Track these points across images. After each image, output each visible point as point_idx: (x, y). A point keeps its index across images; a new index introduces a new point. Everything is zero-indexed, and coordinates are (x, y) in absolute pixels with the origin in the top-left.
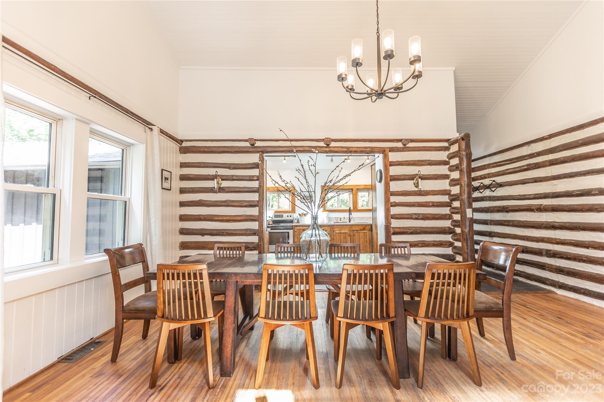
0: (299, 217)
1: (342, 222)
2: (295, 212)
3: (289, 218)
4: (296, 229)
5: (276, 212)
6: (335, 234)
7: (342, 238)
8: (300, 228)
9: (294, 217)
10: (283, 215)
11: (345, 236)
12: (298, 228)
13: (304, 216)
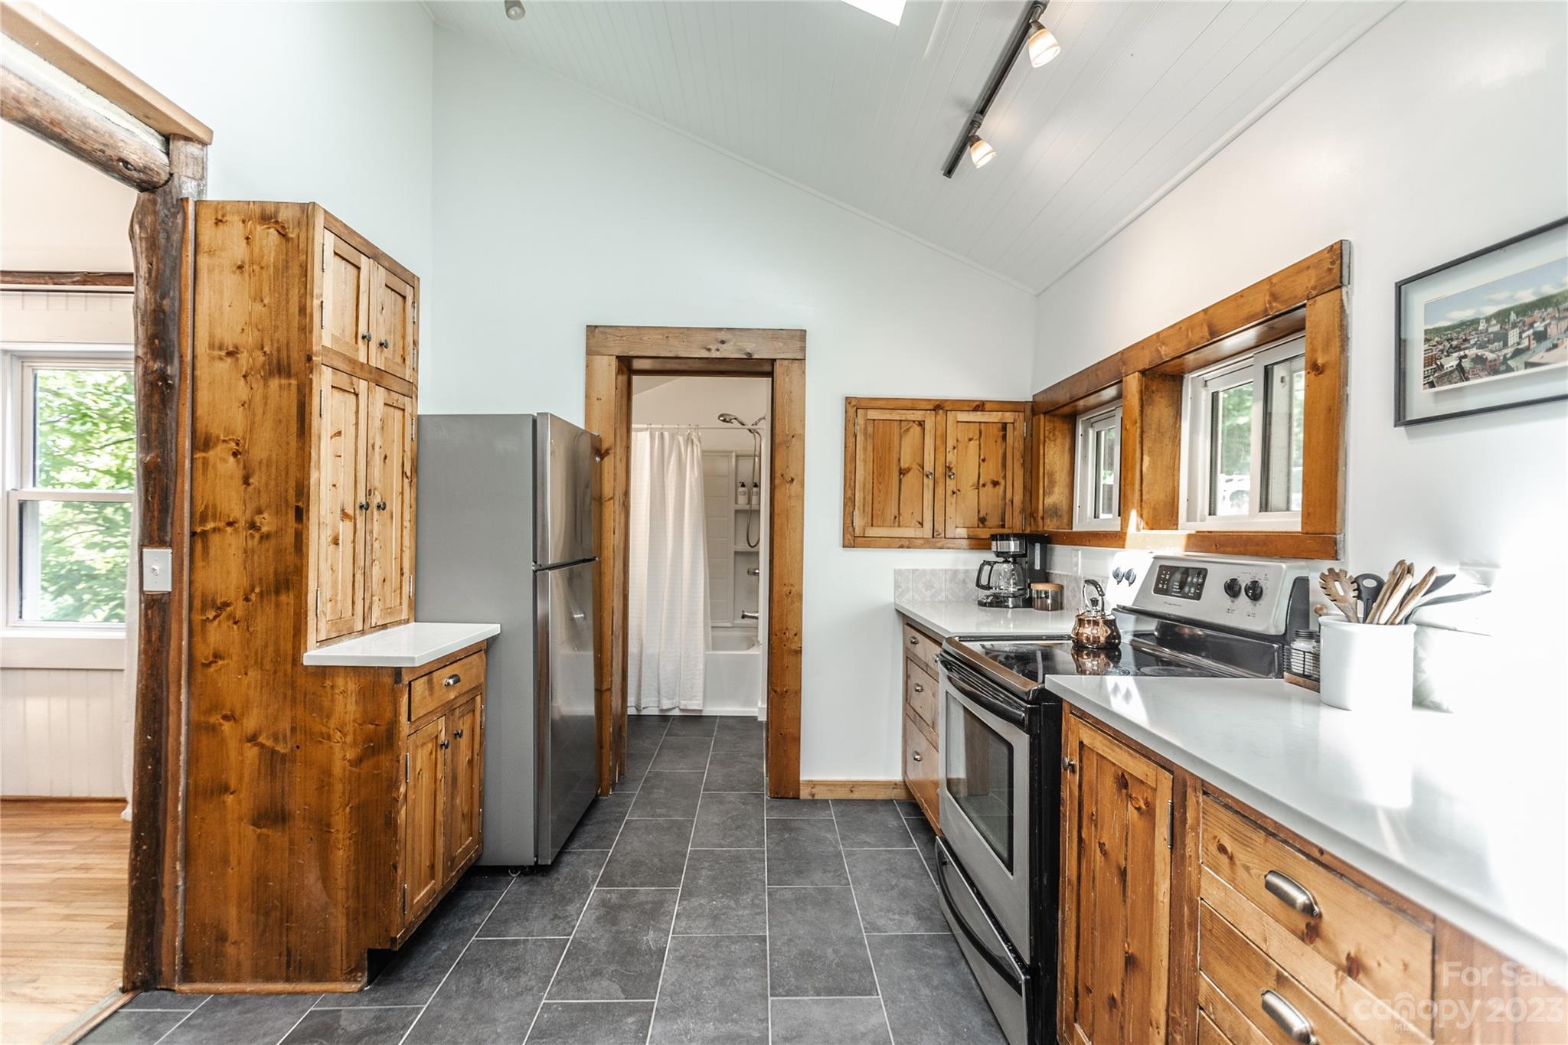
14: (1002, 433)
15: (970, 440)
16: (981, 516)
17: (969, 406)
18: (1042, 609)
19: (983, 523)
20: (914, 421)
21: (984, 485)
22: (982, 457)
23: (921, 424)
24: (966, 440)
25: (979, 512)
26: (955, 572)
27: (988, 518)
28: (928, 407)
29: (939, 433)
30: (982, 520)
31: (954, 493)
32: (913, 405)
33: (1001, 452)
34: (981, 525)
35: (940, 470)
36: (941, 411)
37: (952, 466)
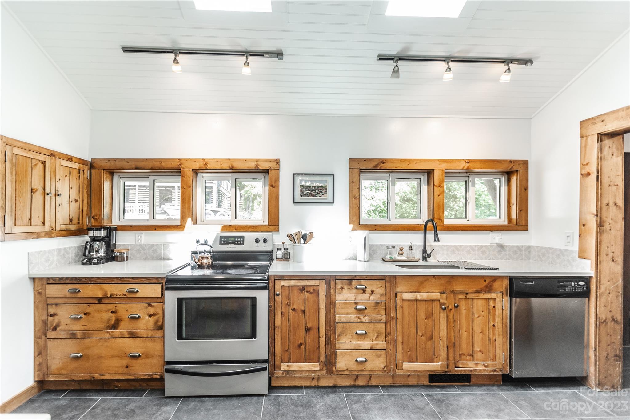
0: (288, 242)
1: (404, 258)
2: (277, 230)
3: (261, 247)
4: (278, 287)
5: (226, 228)
6: (399, 302)
7: (422, 315)
8: (292, 283)
9: (276, 243)
10: (243, 237)
11: (430, 309)
12: (284, 283)
13: (302, 241)
14: (79, 175)
15: (66, 176)
16: (70, 218)
17: (66, 158)
18: (122, 261)
19: (71, 222)
20: (39, 160)
21: (72, 201)
22: (71, 187)
23: (44, 163)
24: (64, 176)
25: (69, 216)
26: (60, 250)
27: (73, 219)
28: (47, 154)
29: (53, 170)
30: (71, 220)
31: (60, 205)
32: (39, 150)
33: (78, 185)
34: (70, 223)
35: (53, 192)
36: (53, 157)
37: (58, 190)
